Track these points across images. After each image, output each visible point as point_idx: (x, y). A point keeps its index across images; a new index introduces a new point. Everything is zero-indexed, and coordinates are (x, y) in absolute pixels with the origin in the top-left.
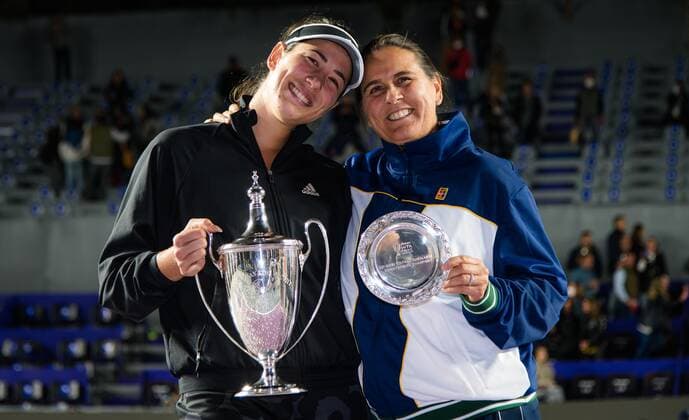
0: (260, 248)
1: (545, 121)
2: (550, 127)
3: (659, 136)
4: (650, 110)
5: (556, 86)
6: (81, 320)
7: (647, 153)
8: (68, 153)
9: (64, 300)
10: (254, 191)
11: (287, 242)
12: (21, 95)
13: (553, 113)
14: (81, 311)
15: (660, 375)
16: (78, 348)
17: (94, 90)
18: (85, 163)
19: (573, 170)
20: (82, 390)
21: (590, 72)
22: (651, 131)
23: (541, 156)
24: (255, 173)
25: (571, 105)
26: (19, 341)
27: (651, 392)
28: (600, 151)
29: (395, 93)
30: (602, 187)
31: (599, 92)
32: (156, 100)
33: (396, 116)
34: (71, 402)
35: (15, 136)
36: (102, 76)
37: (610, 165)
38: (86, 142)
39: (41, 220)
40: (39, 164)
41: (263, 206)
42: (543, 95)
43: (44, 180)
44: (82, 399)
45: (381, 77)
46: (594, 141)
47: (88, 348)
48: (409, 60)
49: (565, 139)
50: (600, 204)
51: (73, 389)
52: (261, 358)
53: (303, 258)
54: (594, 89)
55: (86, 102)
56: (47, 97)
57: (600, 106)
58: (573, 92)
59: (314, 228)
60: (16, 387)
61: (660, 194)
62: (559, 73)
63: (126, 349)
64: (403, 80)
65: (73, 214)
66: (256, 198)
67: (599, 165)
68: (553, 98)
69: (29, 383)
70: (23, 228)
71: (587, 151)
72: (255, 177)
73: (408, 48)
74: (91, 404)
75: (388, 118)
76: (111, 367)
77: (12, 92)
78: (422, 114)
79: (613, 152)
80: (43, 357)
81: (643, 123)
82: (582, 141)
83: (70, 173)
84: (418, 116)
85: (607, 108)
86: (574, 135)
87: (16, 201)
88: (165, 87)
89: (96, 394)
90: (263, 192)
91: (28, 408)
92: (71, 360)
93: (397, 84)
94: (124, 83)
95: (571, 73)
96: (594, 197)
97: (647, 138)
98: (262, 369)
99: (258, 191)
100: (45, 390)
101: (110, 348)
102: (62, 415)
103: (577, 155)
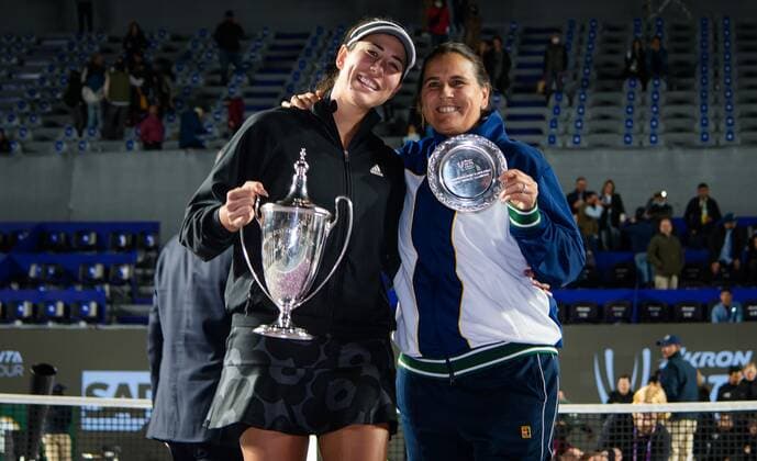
0: (297, 210)
1: (513, 73)
2: (519, 78)
3: (619, 89)
4: (610, 65)
5: (525, 42)
6: (100, 246)
7: (607, 103)
8: (90, 96)
9: (85, 228)
10: (299, 165)
11: (318, 209)
12: (47, 43)
13: (520, 66)
14: (98, 237)
15: (618, 305)
16: (97, 271)
17: (113, 40)
18: (105, 104)
19: (541, 118)
20: (100, 309)
21: (556, 31)
22: (610, 83)
23: (511, 104)
24: (303, 150)
25: (540, 59)
26: (44, 264)
27: (612, 320)
28: (566, 101)
29: (449, 91)
30: (566, 132)
31: (564, 48)
32: (168, 49)
33: (444, 110)
34: (90, 320)
35: (42, 80)
36: (120, 28)
37: (574, 114)
38: (106, 87)
39: (65, 155)
40: (63, 105)
41: (305, 179)
42: (513, 50)
43: (69, 120)
44: (100, 318)
45: (440, 75)
46: (559, 92)
47: (106, 271)
48: (467, 68)
49: (533, 90)
50: (564, 148)
51: (93, 309)
52: (280, 303)
53: (328, 226)
54: (559, 45)
55: (106, 51)
56: (71, 46)
57: (565, 59)
58: (542, 48)
59: (343, 204)
60: (41, 306)
61: (620, 140)
62: (528, 31)
63: (139, 271)
64: (457, 82)
65: (94, 150)
66: (301, 172)
67: (564, 113)
68: (522, 53)
69: (53, 303)
70: (49, 163)
71: (552, 101)
72: (303, 153)
73: (469, 58)
74: (109, 323)
75: (438, 109)
76: (127, 288)
77: (39, 42)
78: (467, 112)
79: (576, 101)
80: (65, 279)
81: (602, 77)
82: (547, 92)
83: (91, 113)
84: (462, 113)
85: (571, 62)
86: (541, 85)
87: (43, 139)
88: (176, 38)
89: (112, 313)
90: (307, 166)
91: (51, 325)
92: (91, 282)
93: (451, 85)
94: (140, 33)
95: (539, 31)
96: (559, 143)
97: (607, 90)
98: (279, 312)
99: (303, 165)
100: (67, 309)
101: (125, 271)
102: (83, 330)
103: (544, 104)
